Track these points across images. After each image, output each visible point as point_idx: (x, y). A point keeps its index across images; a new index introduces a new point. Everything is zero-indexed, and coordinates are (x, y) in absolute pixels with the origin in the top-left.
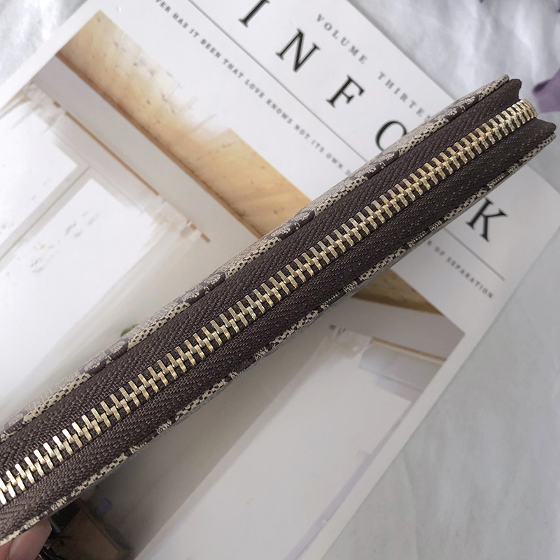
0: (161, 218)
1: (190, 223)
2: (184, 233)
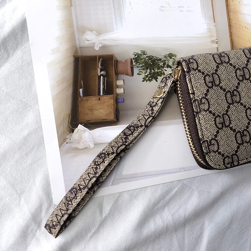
0: (209, 30)
1: (217, 40)
2: (213, 42)
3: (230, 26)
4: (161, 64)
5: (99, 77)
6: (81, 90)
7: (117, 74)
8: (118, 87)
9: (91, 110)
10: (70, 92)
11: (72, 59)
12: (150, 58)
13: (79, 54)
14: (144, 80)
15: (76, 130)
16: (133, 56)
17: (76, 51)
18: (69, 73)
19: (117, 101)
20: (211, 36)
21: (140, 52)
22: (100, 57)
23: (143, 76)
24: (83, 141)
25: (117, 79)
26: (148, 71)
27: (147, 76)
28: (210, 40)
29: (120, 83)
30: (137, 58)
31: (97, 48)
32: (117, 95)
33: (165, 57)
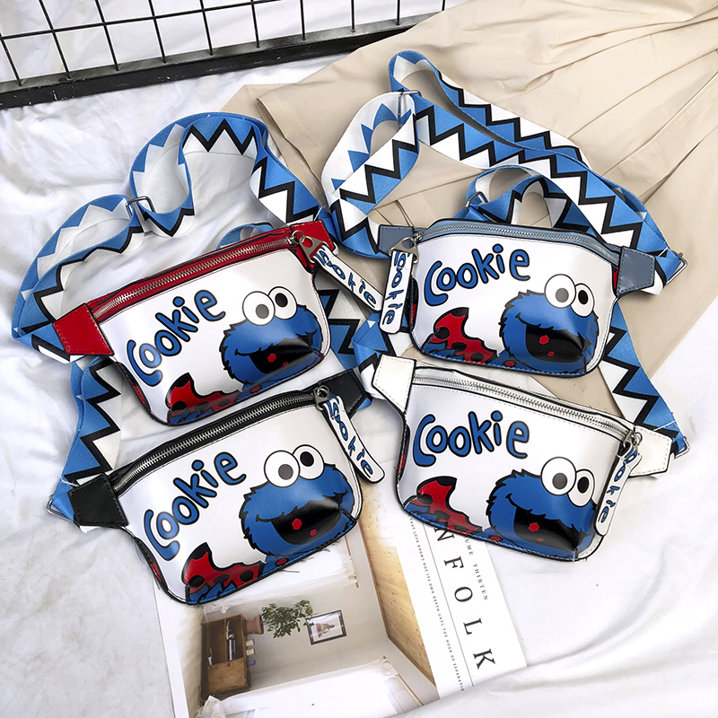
3: (369, 555)
4: (293, 615)
5: (228, 641)
6: (210, 659)
7: (246, 634)
8: (247, 648)
9: (221, 678)
10: (199, 663)
11: (199, 628)
12: (280, 610)
13: (207, 621)
14: (276, 635)
15: (206, 702)
16: (262, 612)
17: (204, 619)
18: (198, 643)
19: (247, 664)
20: (348, 572)
21: (269, 607)
22: (228, 620)
23: (274, 631)
24: (214, 713)
25: (247, 640)
26: (280, 624)
27: (278, 631)
28: (347, 576)
29: (249, 643)
30: (267, 613)
31: (224, 612)
32: (247, 657)
33: (297, 606)
